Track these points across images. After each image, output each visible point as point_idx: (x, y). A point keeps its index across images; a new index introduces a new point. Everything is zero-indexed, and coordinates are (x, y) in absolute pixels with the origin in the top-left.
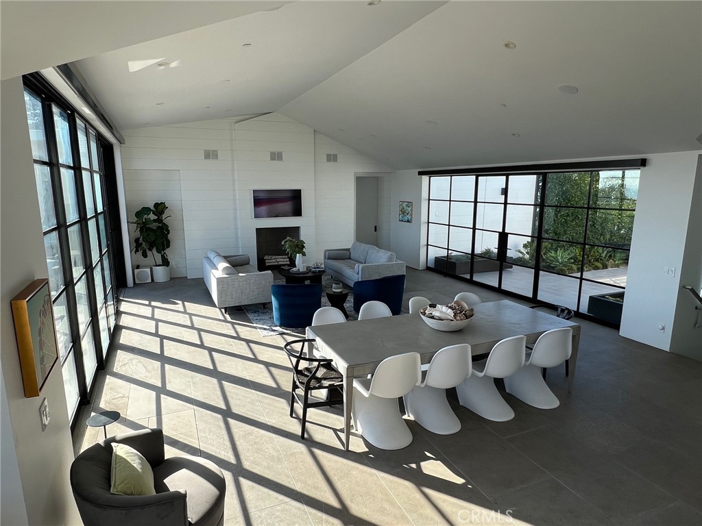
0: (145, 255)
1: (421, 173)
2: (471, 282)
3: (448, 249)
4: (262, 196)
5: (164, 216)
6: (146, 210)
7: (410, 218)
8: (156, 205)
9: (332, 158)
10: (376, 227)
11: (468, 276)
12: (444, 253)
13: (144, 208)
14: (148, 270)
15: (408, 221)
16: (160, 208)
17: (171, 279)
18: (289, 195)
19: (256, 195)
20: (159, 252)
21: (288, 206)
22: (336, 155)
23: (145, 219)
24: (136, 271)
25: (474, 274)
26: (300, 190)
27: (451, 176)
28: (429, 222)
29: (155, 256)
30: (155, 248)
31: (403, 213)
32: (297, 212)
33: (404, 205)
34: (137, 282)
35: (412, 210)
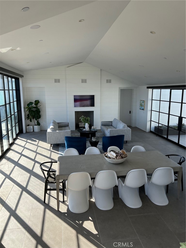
0: (31, 121)
1: (148, 88)
2: (167, 139)
3: (159, 123)
4: (78, 98)
5: (38, 105)
6: (31, 103)
7: (143, 108)
8: (36, 101)
9: (109, 81)
10: (130, 111)
11: (166, 137)
12: (157, 125)
13: (30, 102)
14: (32, 127)
15: (143, 109)
16: (37, 102)
17: (41, 131)
18: (89, 97)
19: (75, 98)
20: (36, 120)
21: (88, 102)
22: (111, 80)
23: (31, 107)
24: (27, 127)
25: (169, 136)
26: (94, 95)
27: (161, 89)
28: (152, 110)
29: (34, 121)
30: (35, 118)
31: (141, 105)
32: (93, 105)
33: (142, 102)
34: (27, 131)
35: (144, 105)
